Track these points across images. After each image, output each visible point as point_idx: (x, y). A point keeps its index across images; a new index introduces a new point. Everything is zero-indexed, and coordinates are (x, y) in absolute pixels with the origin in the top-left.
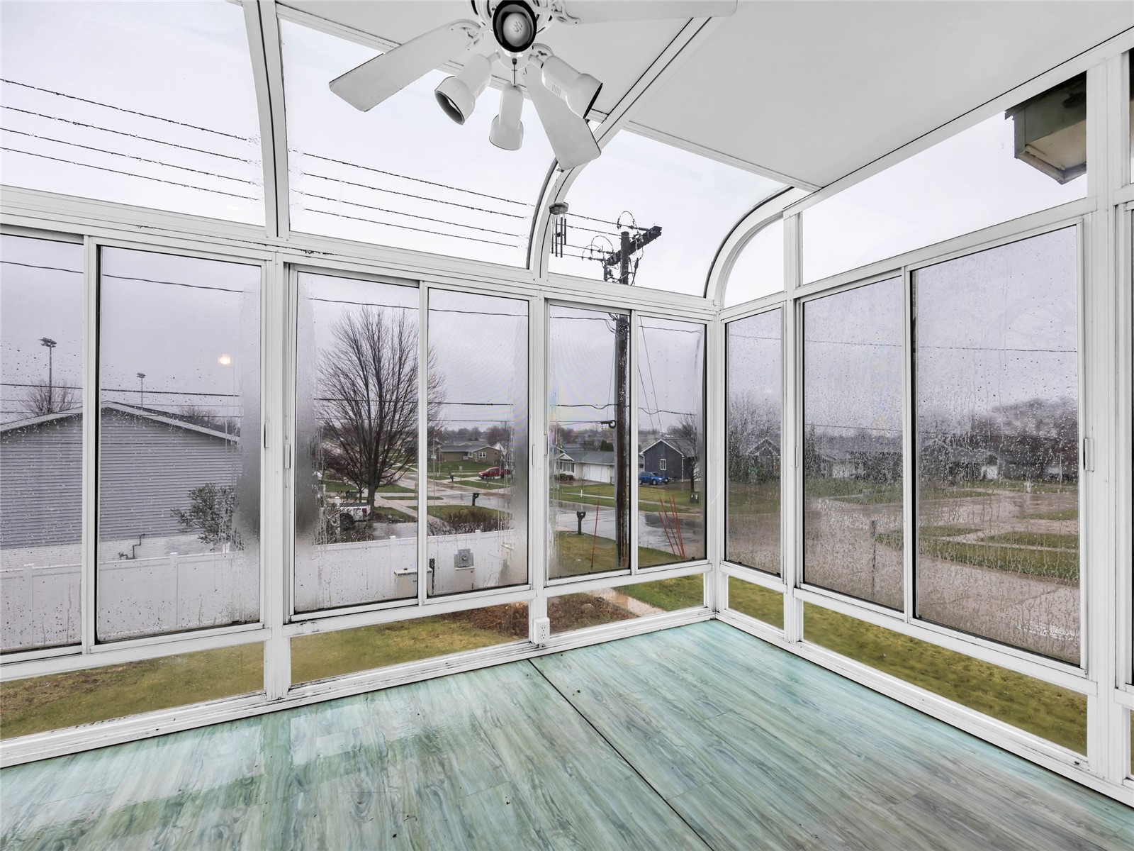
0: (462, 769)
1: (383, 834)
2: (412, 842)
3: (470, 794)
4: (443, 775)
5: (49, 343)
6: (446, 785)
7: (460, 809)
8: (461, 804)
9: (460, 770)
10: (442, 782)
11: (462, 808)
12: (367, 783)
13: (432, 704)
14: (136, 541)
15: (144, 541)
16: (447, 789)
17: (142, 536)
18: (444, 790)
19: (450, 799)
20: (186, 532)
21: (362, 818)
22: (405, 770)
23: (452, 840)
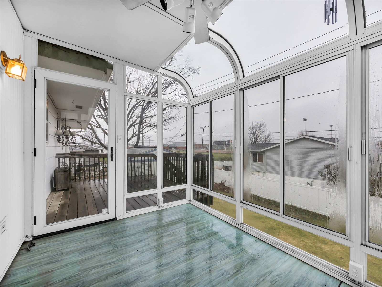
0: (238, 278)
1: (202, 267)
2: (201, 275)
3: (227, 284)
4: (232, 273)
5: (305, 120)
6: (228, 276)
7: (219, 283)
8: (221, 283)
9: (238, 277)
10: (229, 274)
11: (220, 284)
12: (219, 256)
13: (267, 257)
14: (312, 180)
15: (314, 180)
16: (226, 277)
17: (314, 179)
18: (226, 276)
19: (222, 279)
20: (324, 180)
21: (206, 260)
22: (229, 262)
23: (205, 286)
